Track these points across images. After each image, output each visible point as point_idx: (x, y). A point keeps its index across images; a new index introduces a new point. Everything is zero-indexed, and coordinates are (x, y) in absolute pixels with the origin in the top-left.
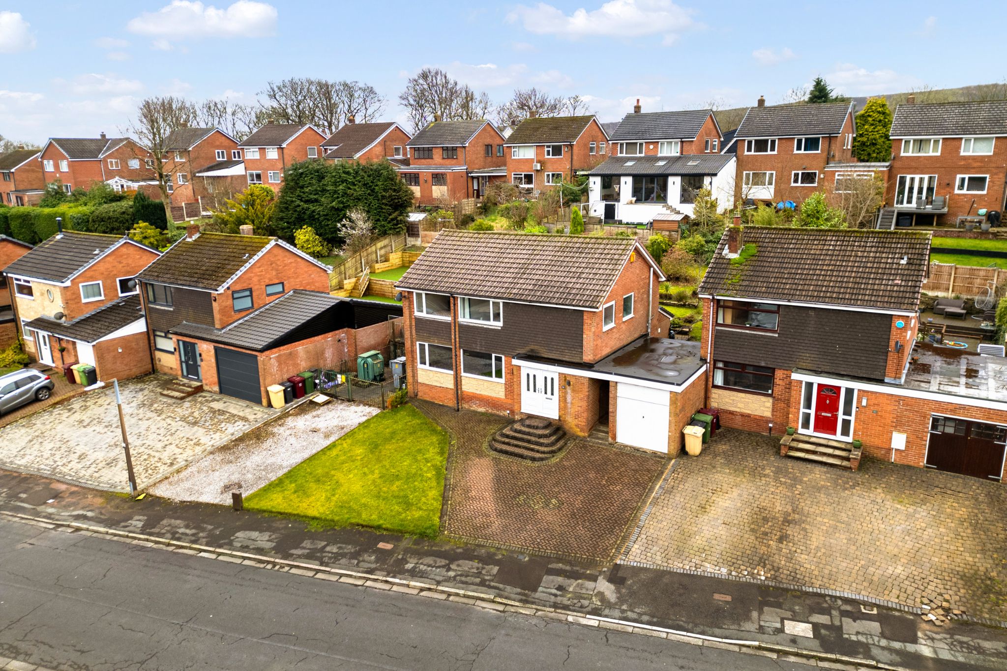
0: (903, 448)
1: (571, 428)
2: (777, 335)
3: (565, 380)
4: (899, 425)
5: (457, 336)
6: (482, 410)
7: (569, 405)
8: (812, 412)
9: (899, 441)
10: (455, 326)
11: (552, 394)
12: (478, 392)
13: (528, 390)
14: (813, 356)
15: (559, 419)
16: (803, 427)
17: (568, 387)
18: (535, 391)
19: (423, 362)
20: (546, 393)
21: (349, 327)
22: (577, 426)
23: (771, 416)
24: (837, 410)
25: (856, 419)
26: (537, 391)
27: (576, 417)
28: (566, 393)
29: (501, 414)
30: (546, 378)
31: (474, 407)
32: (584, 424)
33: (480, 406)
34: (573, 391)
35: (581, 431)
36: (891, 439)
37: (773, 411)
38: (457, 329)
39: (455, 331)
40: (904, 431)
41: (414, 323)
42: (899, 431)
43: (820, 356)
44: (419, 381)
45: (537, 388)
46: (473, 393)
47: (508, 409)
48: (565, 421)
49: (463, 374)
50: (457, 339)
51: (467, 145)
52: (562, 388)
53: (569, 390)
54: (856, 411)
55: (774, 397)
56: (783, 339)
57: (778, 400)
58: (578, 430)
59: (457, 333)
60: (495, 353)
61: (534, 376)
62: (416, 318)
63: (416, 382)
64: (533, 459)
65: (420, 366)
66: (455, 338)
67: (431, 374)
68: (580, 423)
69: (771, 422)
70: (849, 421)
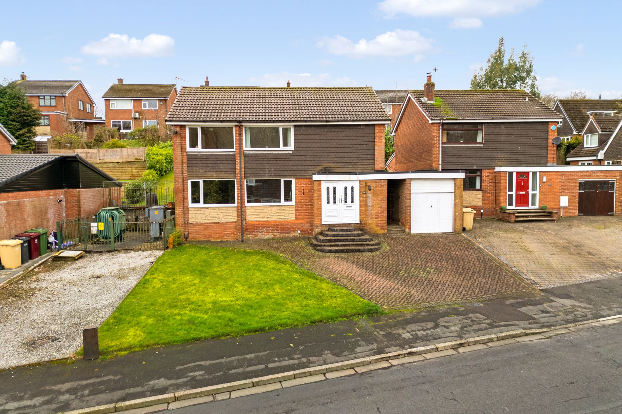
0: (567, 205)
1: (372, 229)
2: (482, 145)
3: (366, 186)
4: (563, 191)
5: (243, 166)
6: (269, 236)
7: (370, 208)
8: (514, 193)
9: (564, 201)
10: (240, 156)
11: (352, 202)
12: (265, 219)
13: (328, 202)
14: (505, 156)
15: (361, 223)
16: (509, 205)
17: (369, 192)
18: (335, 202)
19: (196, 200)
20: (346, 202)
21: (69, 187)
22: (377, 225)
23: (481, 205)
24: (528, 188)
25: (540, 192)
26: (337, 201)
27: (377, 217)
28: (366, 198)
29: (291, 236)
30: (346, 188)
31: (260, 236)
32: (384, 222)
33: (267, 232)
34: (374, 194)
35: (381, 229)
36: (560, 201)
37: (483, 201)
38: (243, 159)
39: (240, 161)
40: (566, 195)
41: (185, 161)
42: (564, 195)
43: (510, 156)
44: (190, 222)
45: (337, 199)
46: (259, 221)
47: (299, 229)
48: (366, 224)
49: (246, 204)
50: (243, 169)
51: (67, 95)
52: (363, 194)
53: (370, 194)
54: (540, 187)
55: (483, 191)
56: (487, 147)
57: (486, 191)
58: (379, 228)
59: (243, 163)
60: (283, 177)
61: (335, 188)
62: (188, 155)
63: (187, 224)
64: (371, 251)
65: (191, 205)
66: (241, 168)
67: (207, 211)
68: (380, 222)
69: (482, 209)
70: (536, 194)
